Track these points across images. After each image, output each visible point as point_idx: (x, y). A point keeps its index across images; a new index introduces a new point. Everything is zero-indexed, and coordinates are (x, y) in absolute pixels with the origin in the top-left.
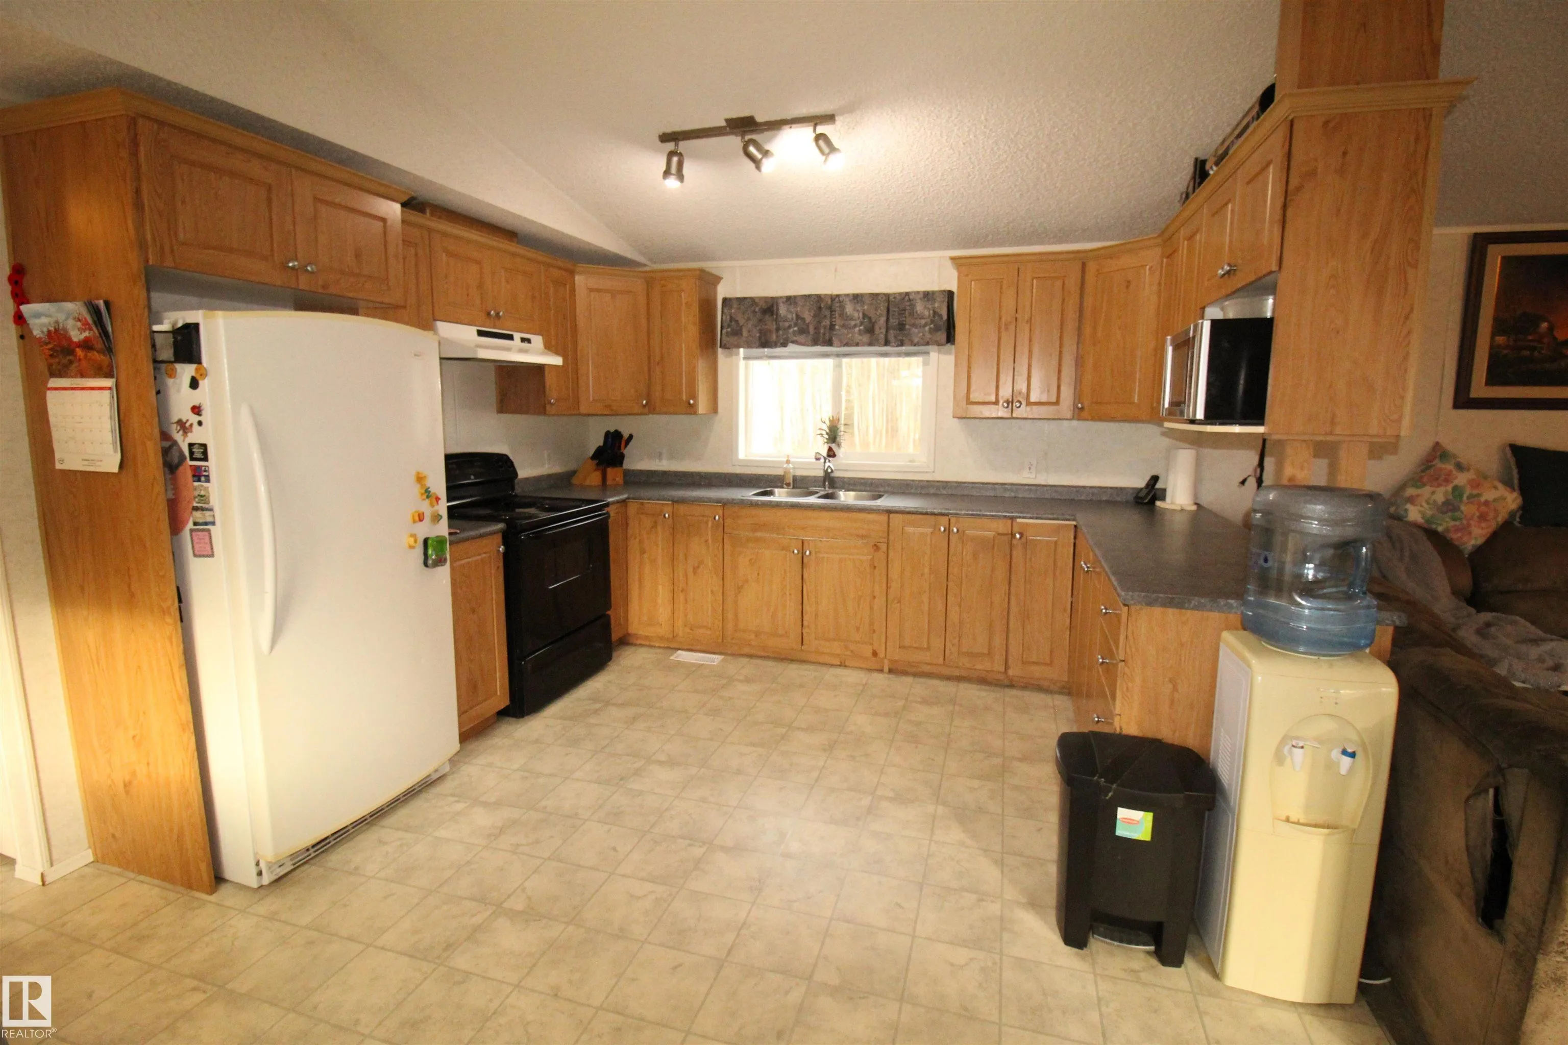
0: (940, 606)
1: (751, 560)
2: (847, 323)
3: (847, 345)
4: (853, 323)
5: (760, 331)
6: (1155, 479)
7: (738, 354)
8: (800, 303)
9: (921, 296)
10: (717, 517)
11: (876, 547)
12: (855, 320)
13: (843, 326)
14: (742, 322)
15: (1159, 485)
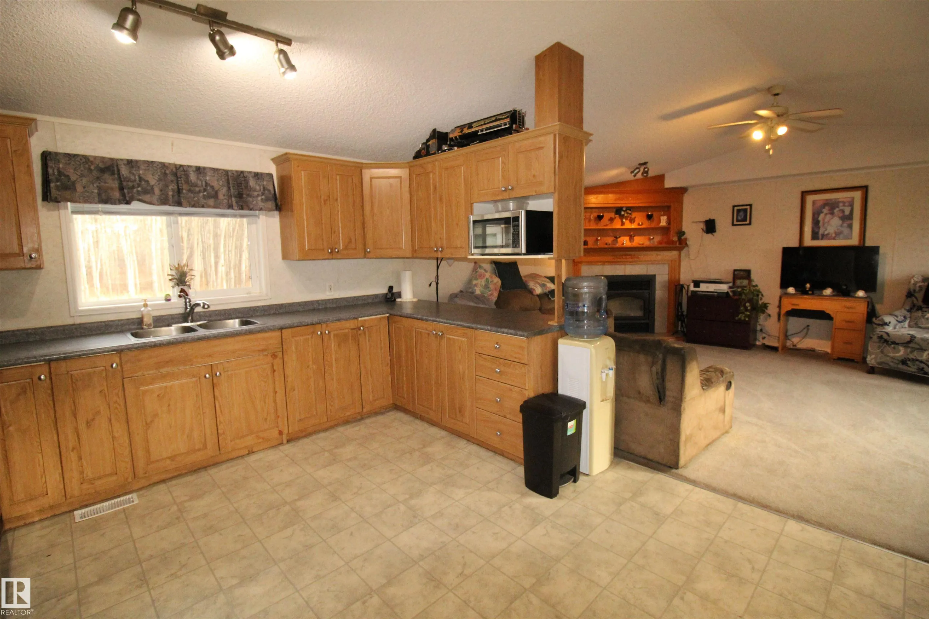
0: (321, 384)
1: (158, 395)
2: (192, 189)
3: (193, 206)
4: (197, 189)
5: (99, 188)
6: (391, 288)
7: (67, 208)
8: (142, 167)
9: (253, 175)
10: (114, 365)
11: (274, 356)
12: (200, 187)
13: (190, 191)
14: (73, 177)
15: (395, 290)
